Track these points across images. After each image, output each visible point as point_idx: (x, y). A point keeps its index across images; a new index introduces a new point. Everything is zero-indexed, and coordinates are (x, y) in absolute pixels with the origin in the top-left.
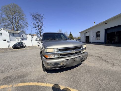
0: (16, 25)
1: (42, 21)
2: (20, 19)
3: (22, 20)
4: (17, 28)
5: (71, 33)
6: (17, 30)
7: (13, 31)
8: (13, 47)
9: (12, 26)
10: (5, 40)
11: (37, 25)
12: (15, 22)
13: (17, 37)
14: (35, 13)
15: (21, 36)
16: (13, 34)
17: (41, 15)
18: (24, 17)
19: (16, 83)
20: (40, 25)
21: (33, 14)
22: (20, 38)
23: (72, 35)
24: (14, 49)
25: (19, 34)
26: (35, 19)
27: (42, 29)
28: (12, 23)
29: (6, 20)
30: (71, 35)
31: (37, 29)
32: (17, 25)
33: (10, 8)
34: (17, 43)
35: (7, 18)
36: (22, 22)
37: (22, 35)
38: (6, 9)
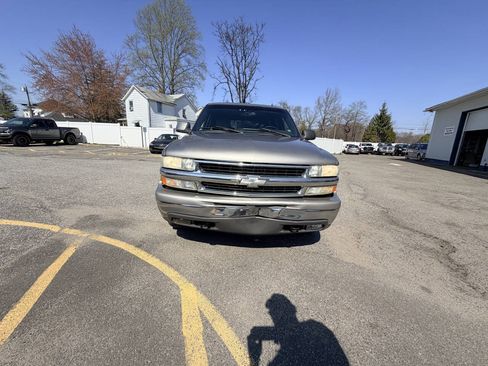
0: (170, 76)
1: (256, 53)
2: (183, 52)
3: (188, 56)
4: (172, 83)
5: (383, 112)
6: (173, 92)
7: (160, 95)
8: (150, 146)
9: (161, 79)
10: (137, 125)
11: (233, 70)
12: (168, 63)
13: (169, 118)
14: (231, 22)
15: (181, 113)
16: (160, 103)
17: (254, 30)
18: (197, 42)
19: (98, 233)
20: (244, 74)
21: (224, 28)
22: (176, 118)
23: (389, 118)
24: (153, 152)
25: (173, 105)
26: (229, 47)
27: (249, 88)
28: (161, 69)
29: (147, 57)
30: (383, 120)
31: (233, 88)
32: (173, 76)
33: (158, 15)
34: (163, 135)
35: (150, 52)
36: (189, 62)
37: (184, 111)
38: (149, 20)
